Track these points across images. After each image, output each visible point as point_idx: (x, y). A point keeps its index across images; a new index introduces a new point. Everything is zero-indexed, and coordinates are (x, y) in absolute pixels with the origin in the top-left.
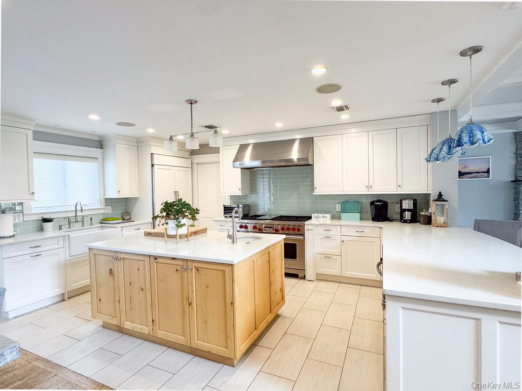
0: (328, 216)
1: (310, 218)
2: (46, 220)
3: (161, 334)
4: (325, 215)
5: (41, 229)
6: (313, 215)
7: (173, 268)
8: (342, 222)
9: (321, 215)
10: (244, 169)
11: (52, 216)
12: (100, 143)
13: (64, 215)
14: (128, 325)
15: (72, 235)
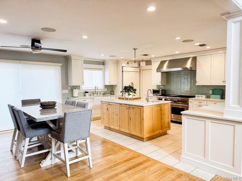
0: (204, 96)
1: (195, 97)
2: (86, 92)
3: (122, 130)
4: (202, 96)
5: (85, 95)
6: (196, 96)
7: (126, 108)
8: (211, 99)
9: (200, 96)
10: (163, 73)
11: (88, 91)
12: (103, 63)
13: (91, 91)
14: (112, 127)
15: (95, 98)
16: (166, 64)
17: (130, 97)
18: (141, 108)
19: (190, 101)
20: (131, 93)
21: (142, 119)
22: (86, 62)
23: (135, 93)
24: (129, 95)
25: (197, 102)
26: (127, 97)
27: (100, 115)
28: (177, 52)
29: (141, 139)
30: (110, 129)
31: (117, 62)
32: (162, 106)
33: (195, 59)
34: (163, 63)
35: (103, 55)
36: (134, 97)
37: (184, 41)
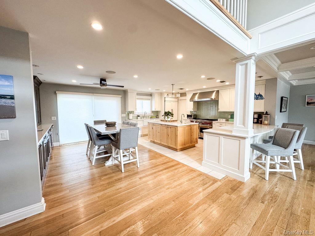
1: (217, 120)
2: (138, 116)
3: (162, 143)
4: (223, 119)
5: (137, 118)
8: (229, 122)
9: (221, 119)
10: (195, 102)
11: (140, 115)
12: (151, 95)
13: (142, 115)
15: (144, 120)
16: (197, 96)
17: (169, 119)
18: (176, 127)
19: (213, 123)
20: (169, 117)
21: (176, 136)
22: (138, 94)
23: (172, 116)
24: (168, 118)
25: (218, 124)
26: (166, 119)
27: (147, 133)
28: (204, 87)
29: (176, 150)
30: (154, 142)
31: (161, 94)
32: (192, 126)
33: (218, 92)
34: (194, 95)
35: (150, 89)
36: (172, 120)
37: (208, 79)
